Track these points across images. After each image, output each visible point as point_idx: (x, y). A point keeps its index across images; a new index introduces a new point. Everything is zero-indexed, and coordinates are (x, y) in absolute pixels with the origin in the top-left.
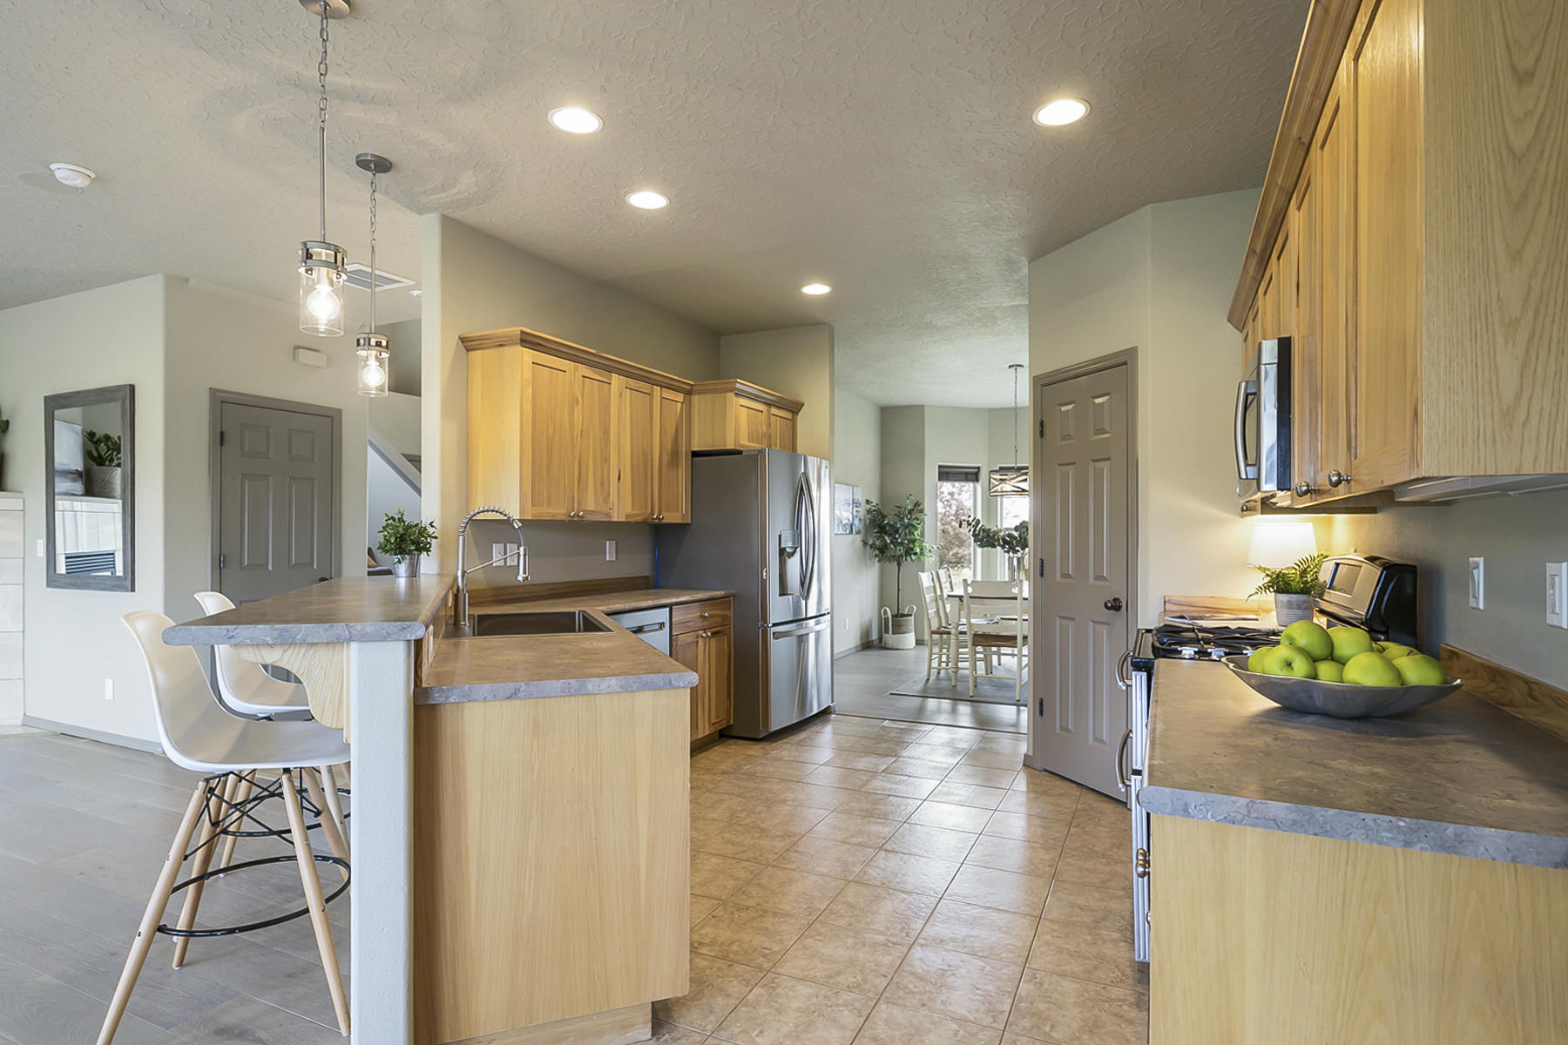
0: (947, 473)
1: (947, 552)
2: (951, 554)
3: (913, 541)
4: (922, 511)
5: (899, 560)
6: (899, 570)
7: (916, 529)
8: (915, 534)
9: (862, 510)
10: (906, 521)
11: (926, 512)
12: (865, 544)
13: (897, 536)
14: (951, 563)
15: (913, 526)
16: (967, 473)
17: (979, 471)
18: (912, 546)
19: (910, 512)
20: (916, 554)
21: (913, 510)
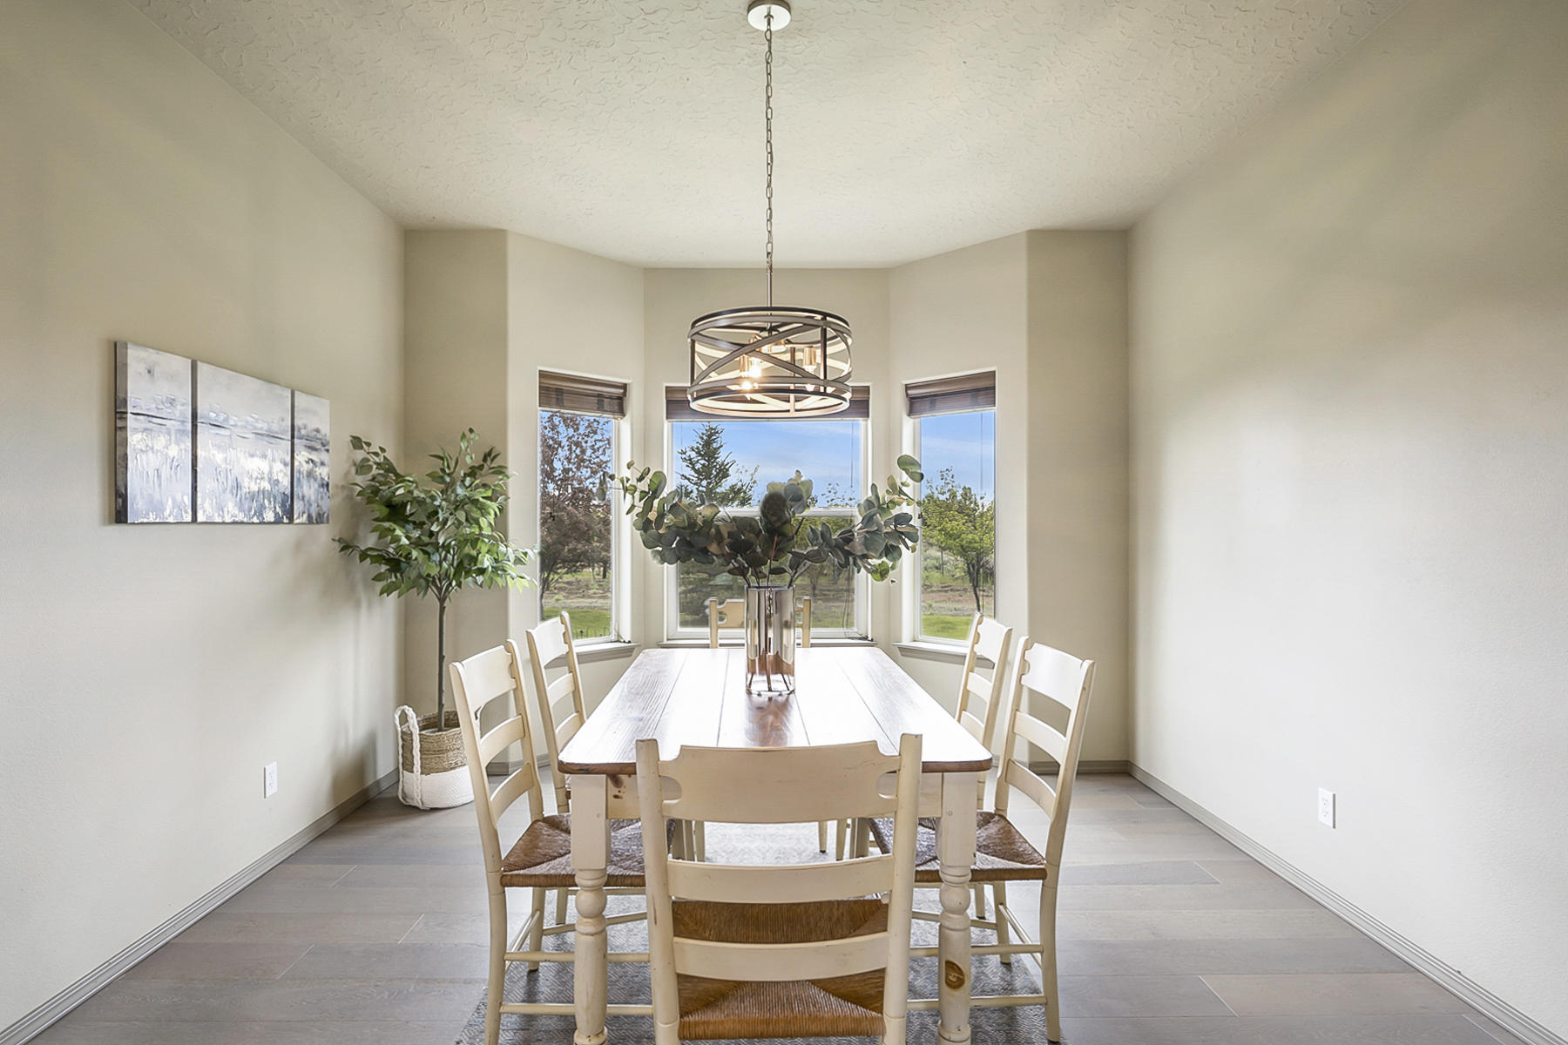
0: (559, 391)
1: (560, 547)
2: (566, 550)
3: (474, 541)
4: (501, 471)
5: (440, 586)
6: (442, 609)
7: (483, 510)
8: (483, 522)
9: (332, 466)
10: (460, 491)
11: (511, 471)
12: (346, 546)
13: (435, 528)
14: (567, 561)
15: (475, 502)
16: (600, 396)
17: (625, 394)
18: (474, 553)
19: (473, 472)
20: (482, 571)
21: (481, 467)
